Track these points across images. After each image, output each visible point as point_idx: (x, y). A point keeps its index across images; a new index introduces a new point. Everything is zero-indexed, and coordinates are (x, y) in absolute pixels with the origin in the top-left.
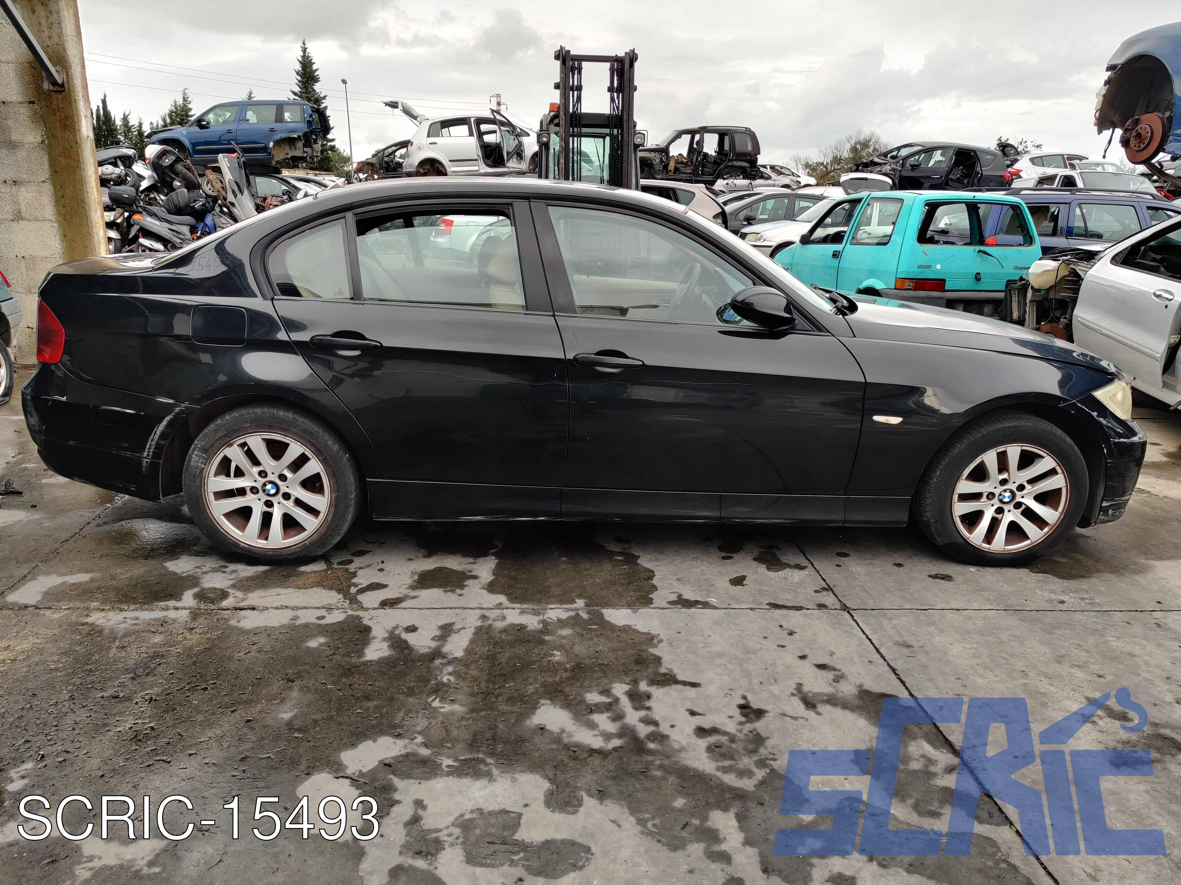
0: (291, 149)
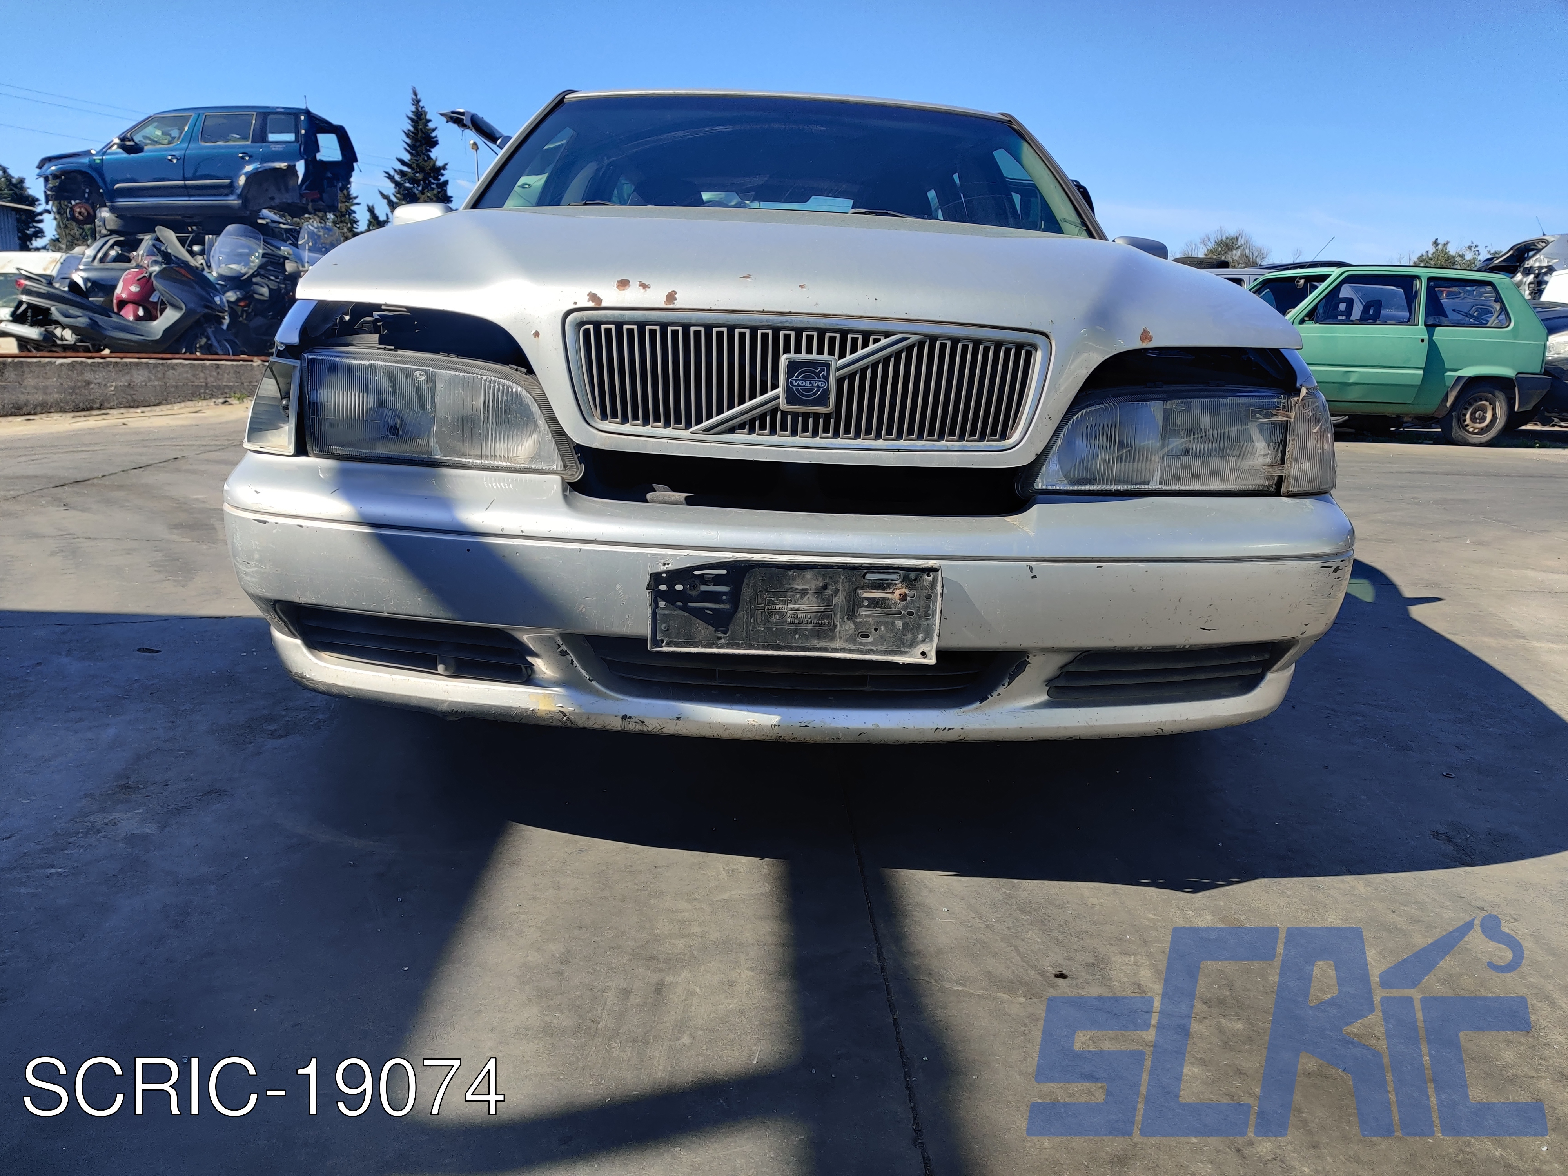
0: (279, 190)
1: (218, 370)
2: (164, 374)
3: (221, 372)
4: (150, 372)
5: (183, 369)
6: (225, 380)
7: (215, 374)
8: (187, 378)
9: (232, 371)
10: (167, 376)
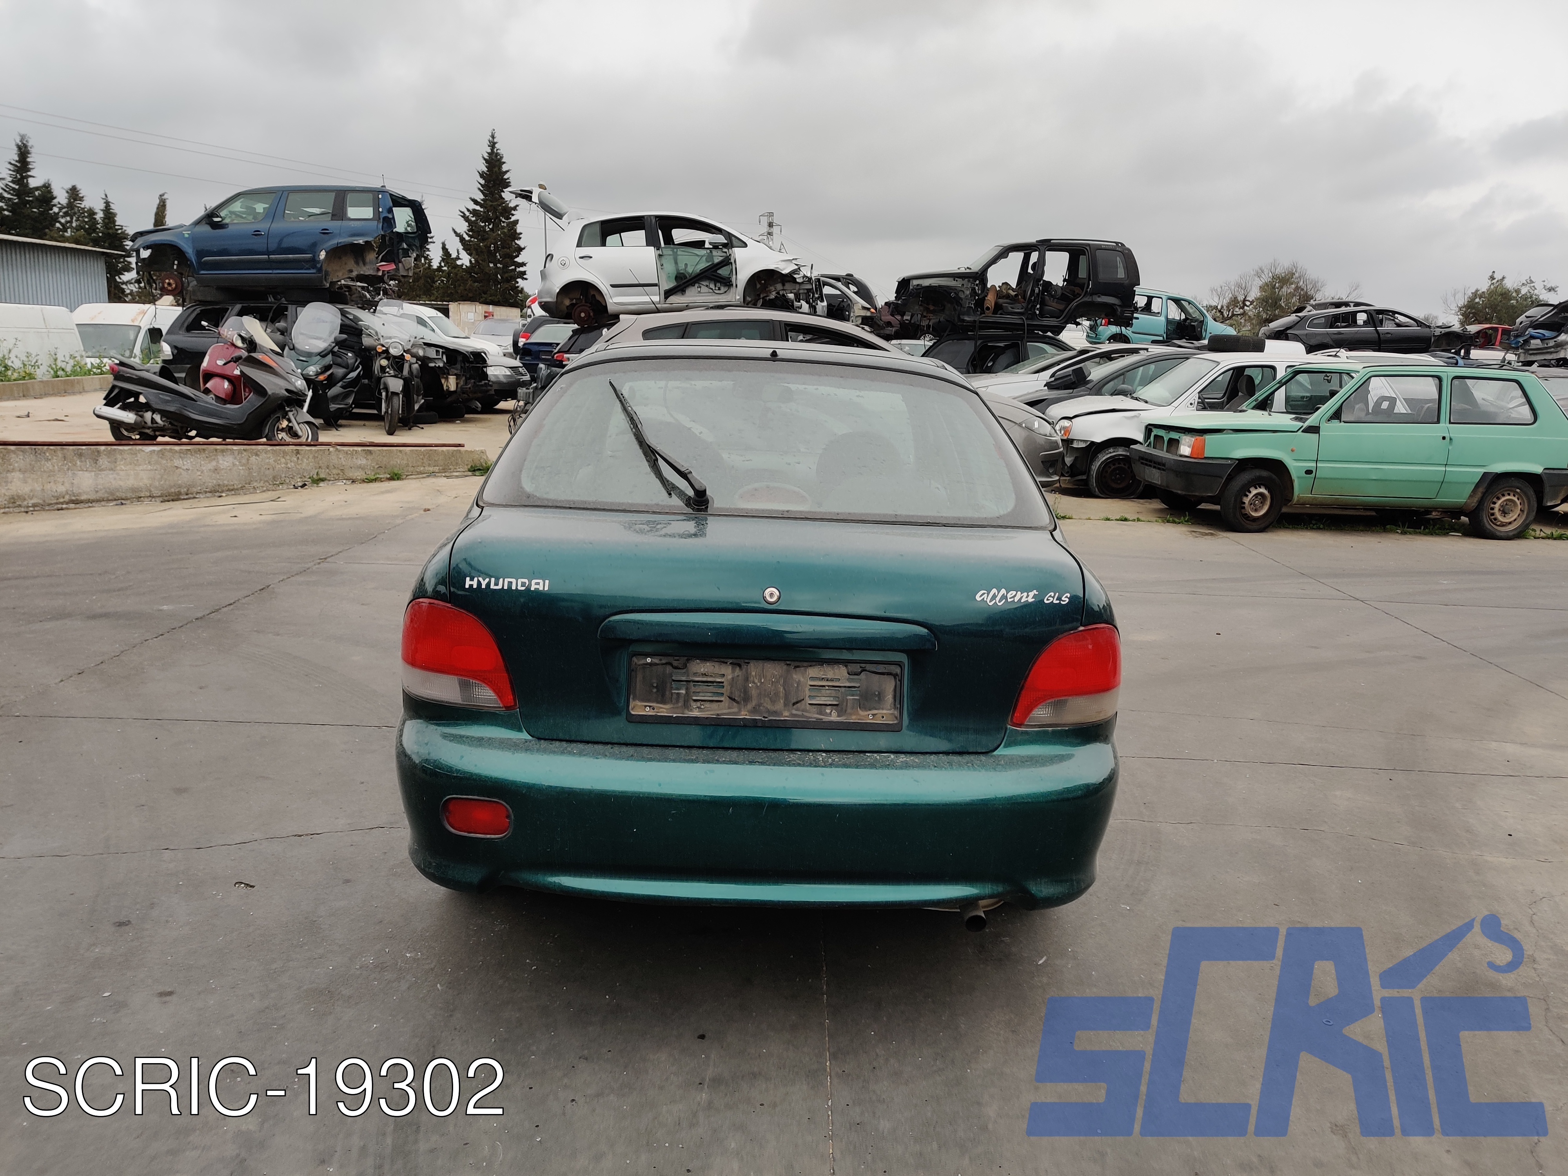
0: (357, 263)
1: (298, 455)
2: (248, 460)
3: (300, 458)
4: (235, 458)
5: (265, 455)
6: (304, 464)
7: (295, 459)
8: (269, 464)
9: (311, 456)
10: (250, 461)
